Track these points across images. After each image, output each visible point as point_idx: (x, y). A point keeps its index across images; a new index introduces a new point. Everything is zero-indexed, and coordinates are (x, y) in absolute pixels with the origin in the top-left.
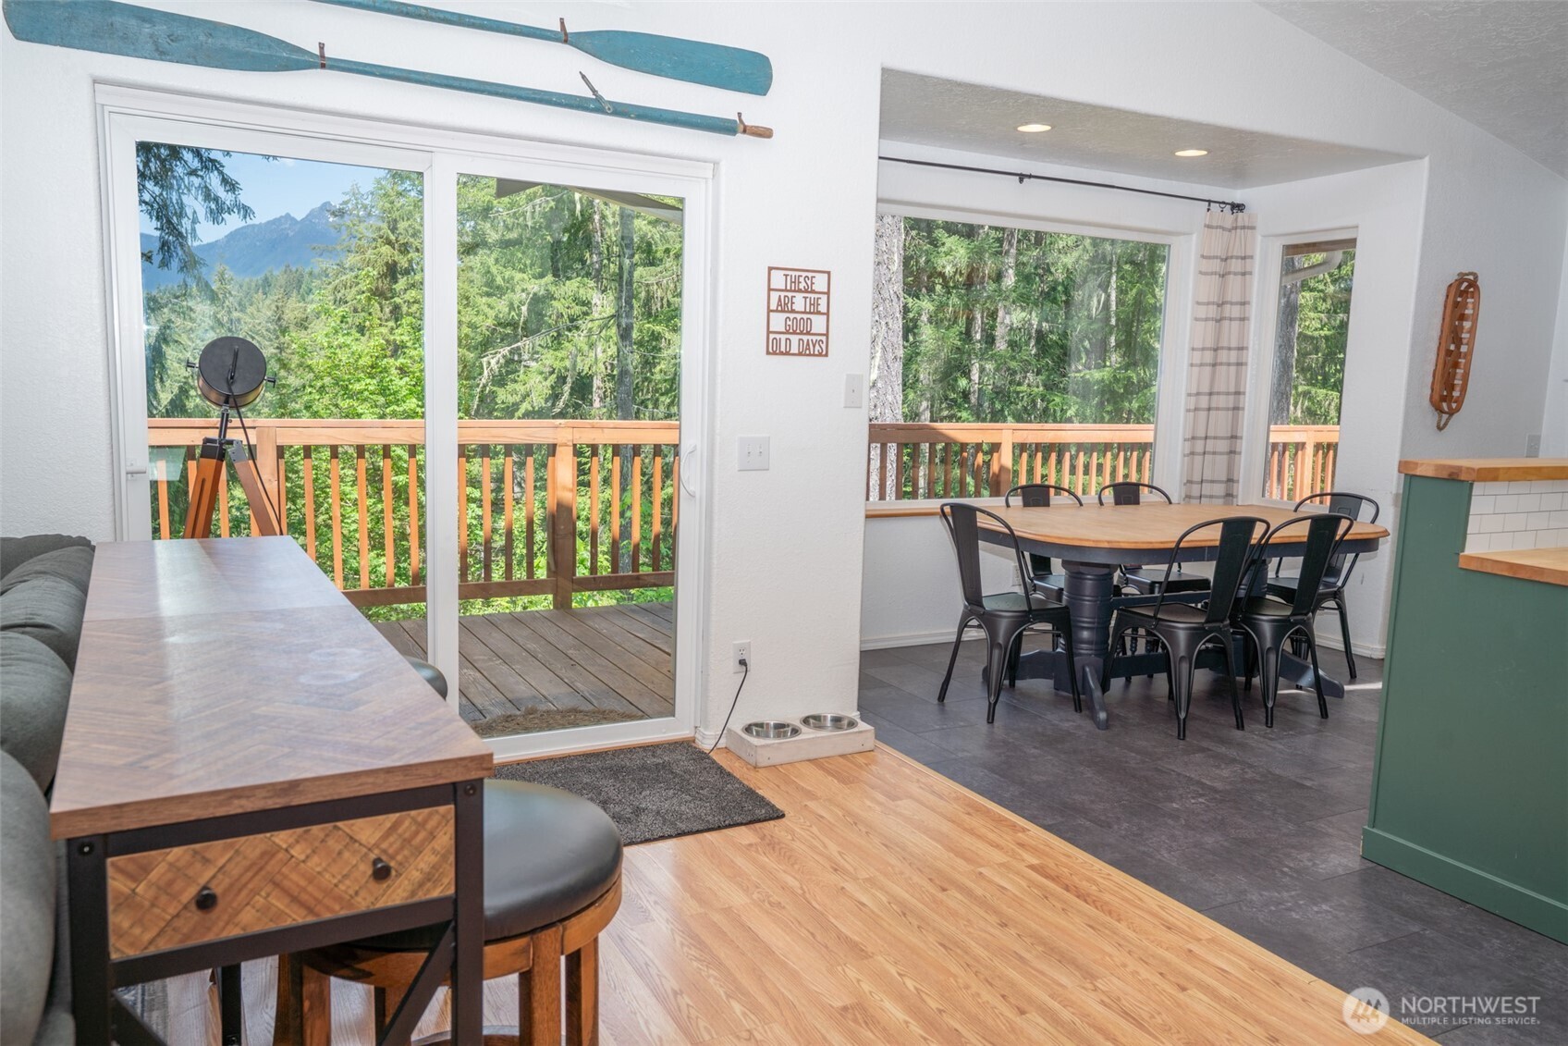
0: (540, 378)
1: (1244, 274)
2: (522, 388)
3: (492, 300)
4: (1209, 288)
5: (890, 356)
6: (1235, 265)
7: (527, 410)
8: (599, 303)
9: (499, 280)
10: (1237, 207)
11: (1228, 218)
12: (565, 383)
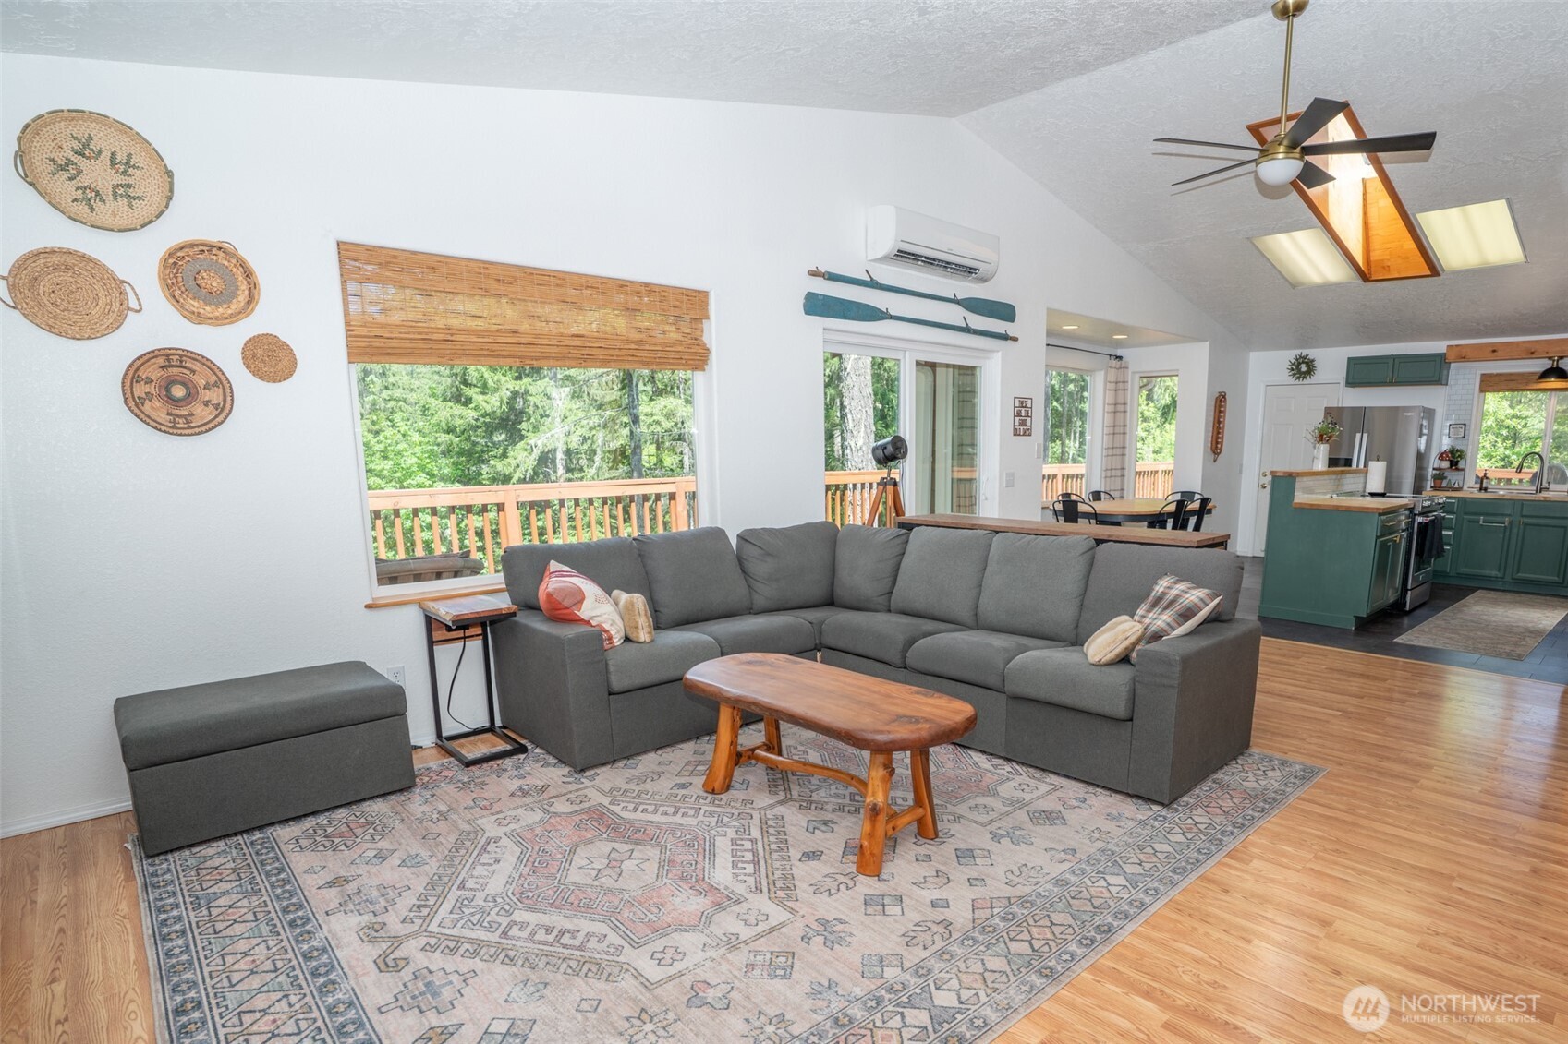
0: (525, 453)
1: (1124, 390)
2: (514, 461)
3: (486, 397)
4: (1110, 396)
5: (869, 431)
6: (1121, 386)
7: (520, 478)
8: (557, 397)
9: (490, 383)
10: (1119, 358)
11: (1114, 363)
12: (595, 454)
